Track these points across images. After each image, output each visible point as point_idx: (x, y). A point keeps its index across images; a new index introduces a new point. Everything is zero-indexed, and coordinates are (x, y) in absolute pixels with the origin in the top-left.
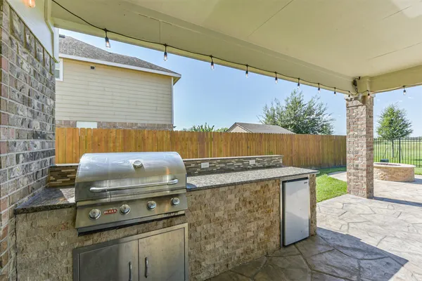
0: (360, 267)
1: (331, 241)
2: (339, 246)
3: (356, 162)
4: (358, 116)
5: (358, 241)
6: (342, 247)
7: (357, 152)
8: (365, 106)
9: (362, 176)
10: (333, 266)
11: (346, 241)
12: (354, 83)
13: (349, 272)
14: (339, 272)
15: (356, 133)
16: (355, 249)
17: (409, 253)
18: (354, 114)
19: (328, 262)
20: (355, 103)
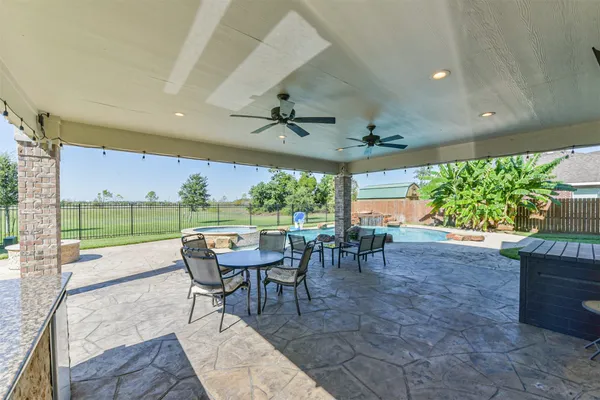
0: (161, 368)
1: (101, 374)
2: (116, 370)
3: (39, 247)
4: (41, 174)
5: (123, 349)
6: (121, 368)
7: (40, 231)
8: (53, 161)
9: (50, 268)
10: (147, 392)
11: (114, 359)
12: (40, 119)
13: (163, 381)
14: (157, 390)
15: (39, 201)
16: (135, 359)
17: (167, 327)
18: (34, 169)
19: (137, 395)
20: (36, 151)
